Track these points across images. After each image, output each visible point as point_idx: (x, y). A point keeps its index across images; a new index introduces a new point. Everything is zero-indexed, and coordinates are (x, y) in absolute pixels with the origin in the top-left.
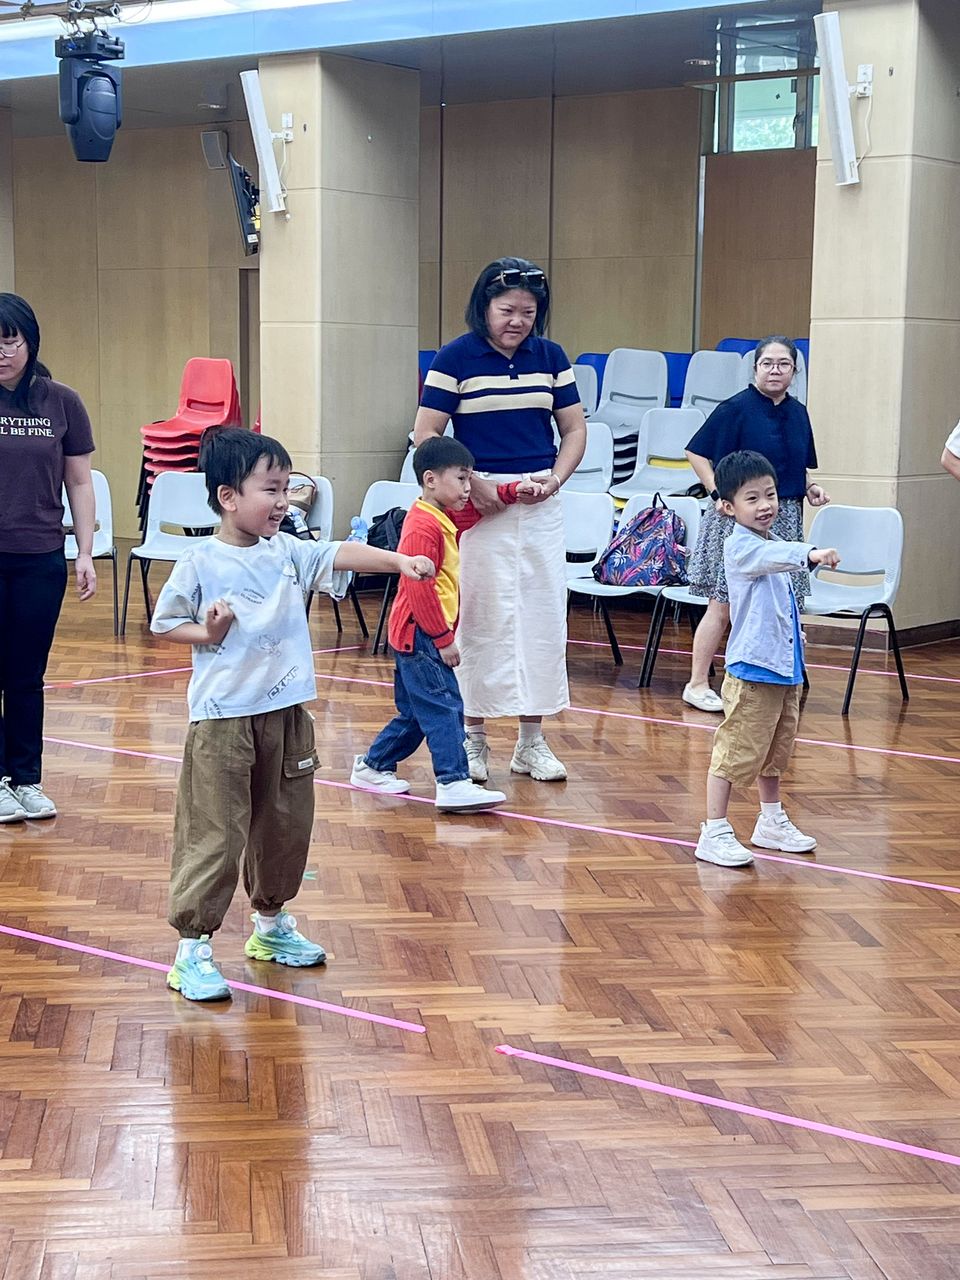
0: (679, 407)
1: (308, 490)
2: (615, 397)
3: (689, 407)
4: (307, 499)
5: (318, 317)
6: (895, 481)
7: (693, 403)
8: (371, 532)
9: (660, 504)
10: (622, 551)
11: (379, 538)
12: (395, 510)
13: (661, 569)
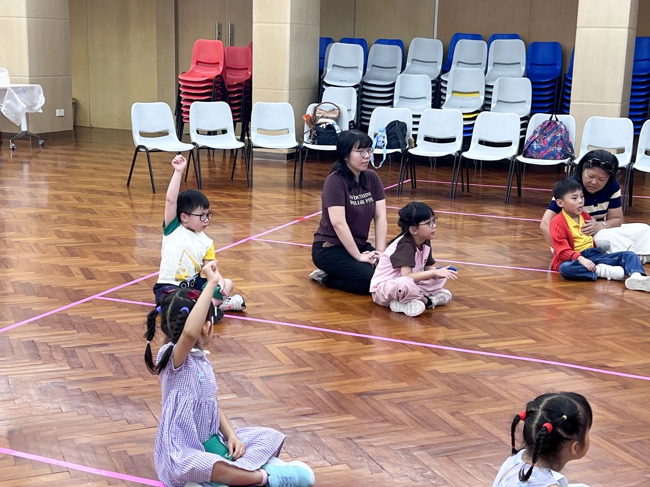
1: (337, 111)
2: (414, 61)
5: (289, 21)
6: (620, 105)
8: (387, 133)
9: (554, 119)
10: (537, 142)
11: (392, 136)
12: (399, 122)
13: (561, 151)
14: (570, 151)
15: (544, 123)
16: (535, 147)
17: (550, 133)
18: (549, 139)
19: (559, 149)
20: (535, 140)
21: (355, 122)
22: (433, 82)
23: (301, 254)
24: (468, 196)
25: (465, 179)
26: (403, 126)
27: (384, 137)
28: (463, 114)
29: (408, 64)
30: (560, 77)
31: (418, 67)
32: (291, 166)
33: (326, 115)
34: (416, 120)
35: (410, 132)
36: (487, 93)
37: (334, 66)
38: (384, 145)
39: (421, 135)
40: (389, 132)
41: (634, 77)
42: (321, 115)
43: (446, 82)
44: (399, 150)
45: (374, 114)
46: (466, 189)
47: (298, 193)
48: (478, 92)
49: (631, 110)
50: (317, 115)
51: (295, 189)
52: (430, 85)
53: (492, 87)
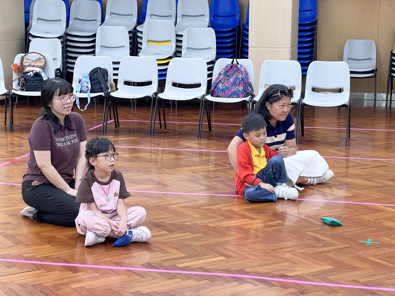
1: (43, 60)
2: (112, 14)
3: (149, 19)
4: (44, 65)
6: (290, 49)
7: (151, 17)
8: (90, 79)
9: (235, 62)
10: (222, 83)
11: (95, 82)
12: (101, 69)
13: (243, 90)
14: (250, 90)
15: (227, 67)
16: (221, 87)
17: (233, 74)
18: (232, 80)
19: (241, 88)
20: (220, 81)
21: (61, 69)
22: (130, 32)
23: (13, 192)
24: (165, 133)
25: (162, 117)
26: (105, 73)
27: (88, 83)
28: (157, 60)
29: (107, 17)
30: (239, 27)
31: (116, 19)
32: (2, 112)
33: (33, 64)
34: (116, 66)
35: (111, 78)
36: (177, 41)
37: (39, 19)
38: (88, 89)
39: (121, 79)
40: (92, 78)
41: (300, 25)
42: (28, 64)
43: (142, 32)
44: (102, 94)
45: (77, 61)
46: (163, 126)
47: (9, 136)
48: (170, 41)
49: (299, 53)
50: (24, 64)
51: (6, 133)
52: (127, 36)
53: (182, 36)
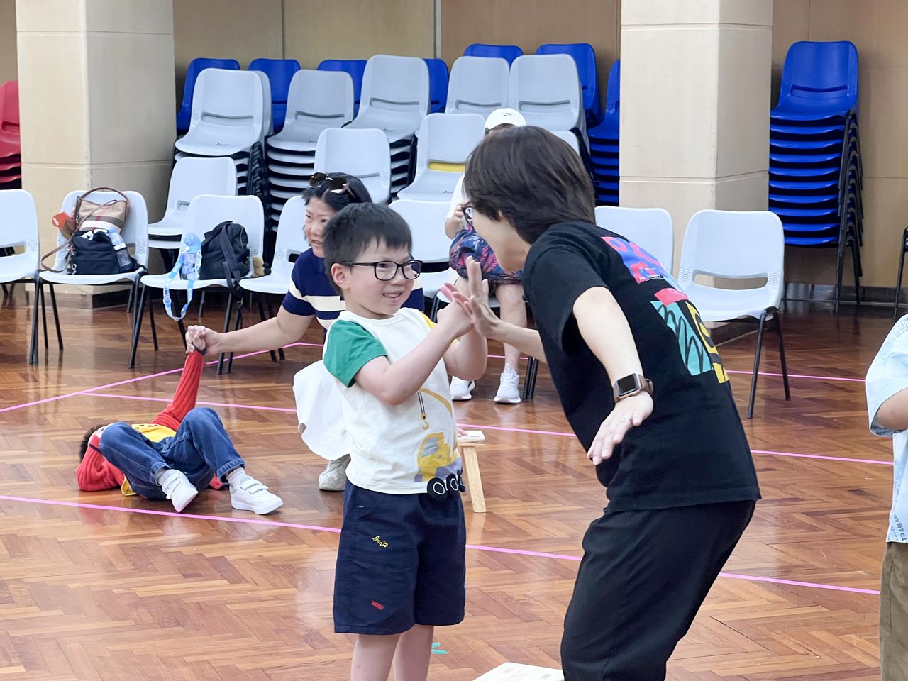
0: (444, 112)
1: (121, 206)
2: (374, 103)
3: (454, 112)
4: (122, 215)
5: (82, 25)
6: (713, 182)
7: (457, 107)
8: (203, 247)
12: (228, 225)
26: (238, 234)
27: (195, 256)
29: (363, 104)
31: (378, 114)
33: (96, 214)
37: (205, 115)
38: (193, 272)
39: (282, 250)
40: (208, 246)
42: (87, 214)
44: (223, 282)
